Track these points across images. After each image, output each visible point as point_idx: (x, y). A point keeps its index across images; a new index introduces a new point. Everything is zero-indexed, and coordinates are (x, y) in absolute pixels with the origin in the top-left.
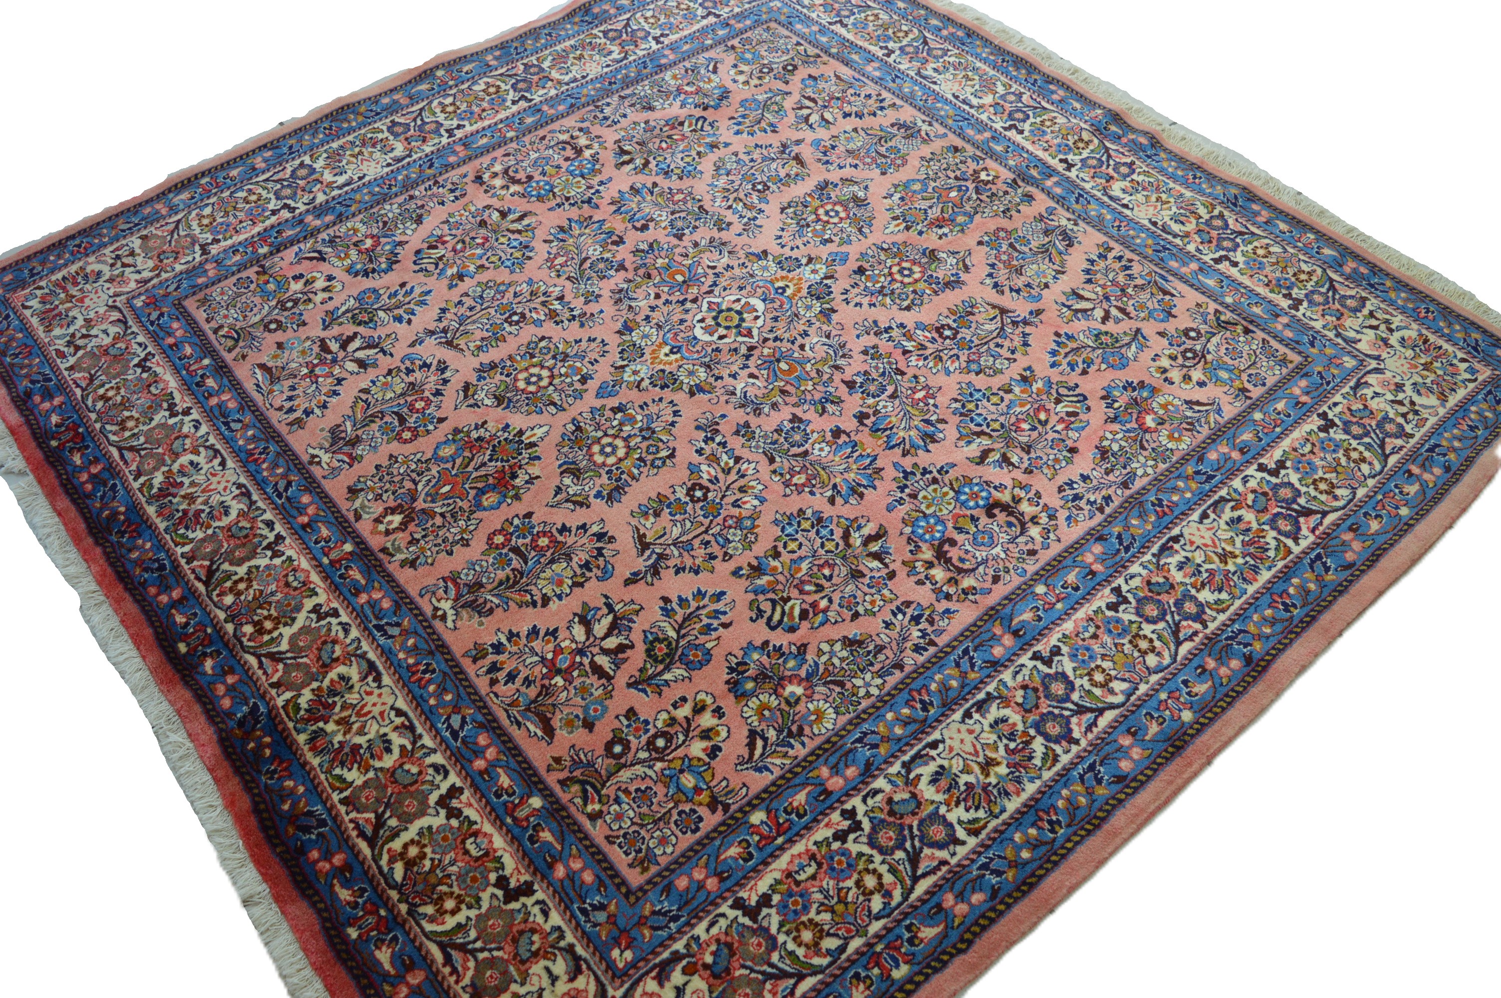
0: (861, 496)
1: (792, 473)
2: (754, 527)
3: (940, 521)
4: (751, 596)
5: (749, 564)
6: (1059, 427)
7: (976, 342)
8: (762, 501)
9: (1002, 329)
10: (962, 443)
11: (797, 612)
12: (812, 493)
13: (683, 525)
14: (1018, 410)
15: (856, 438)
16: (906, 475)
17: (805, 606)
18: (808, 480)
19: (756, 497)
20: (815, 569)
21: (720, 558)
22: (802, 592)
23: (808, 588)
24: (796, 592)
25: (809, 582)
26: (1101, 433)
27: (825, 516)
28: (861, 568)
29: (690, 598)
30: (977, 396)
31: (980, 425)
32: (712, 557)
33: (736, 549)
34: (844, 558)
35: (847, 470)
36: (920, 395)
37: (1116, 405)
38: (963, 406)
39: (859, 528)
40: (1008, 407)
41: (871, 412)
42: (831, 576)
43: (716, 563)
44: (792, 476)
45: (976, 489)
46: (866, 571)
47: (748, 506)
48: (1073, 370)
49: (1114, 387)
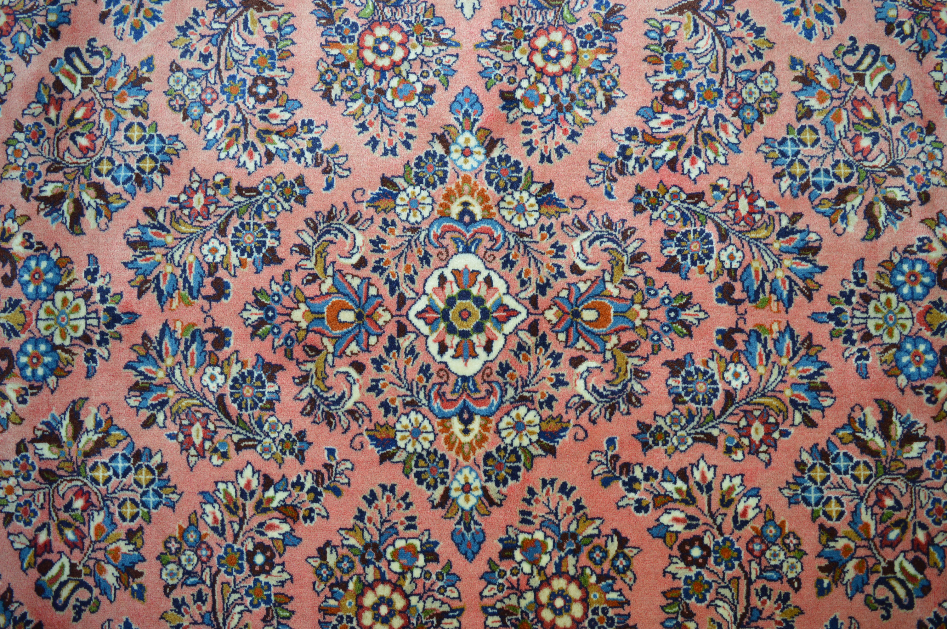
0: (826, 387)
1: (745, 432)
2: (781, 527)
3: (916, 339)
4: (859, 598)
5: (822, 569)
6: (893, 113)
7: (717, 77)
8: (755, 492)
9: (718, 34)
10: (840, 226)
11: (911, 569)
12: (784, 434)
13: (723, 598)
14: (839, 128)
15: (748, 327)
16: (836, 317)
17: (911, 556)
18: (765, 423)
19: (747, 496)
20: (877, 509)
21: (791, 591)
22: (893, 545)
23: (893, 535)
24: (888, 550)
25: (888, 529)
26: (931, 83)
27: (823, 445)
28: (911, 464)
30: (789, 149)
31: (830, 186)
32: (784, 598)
33: (792, 567)
34: (887, 471)
35: (783, 371)
36: (743, 206)
37: (907, 29)
38: (793, 177)
39: (863, 424)
40: (829, 133)
41: (725, 278)
42: (897, 502)
43: (794, 599)
44: (749, 436)
45: (905, 267)
46: (917, 464)
47: (751, 514)
48: (830, 22)
49: (882, 7)
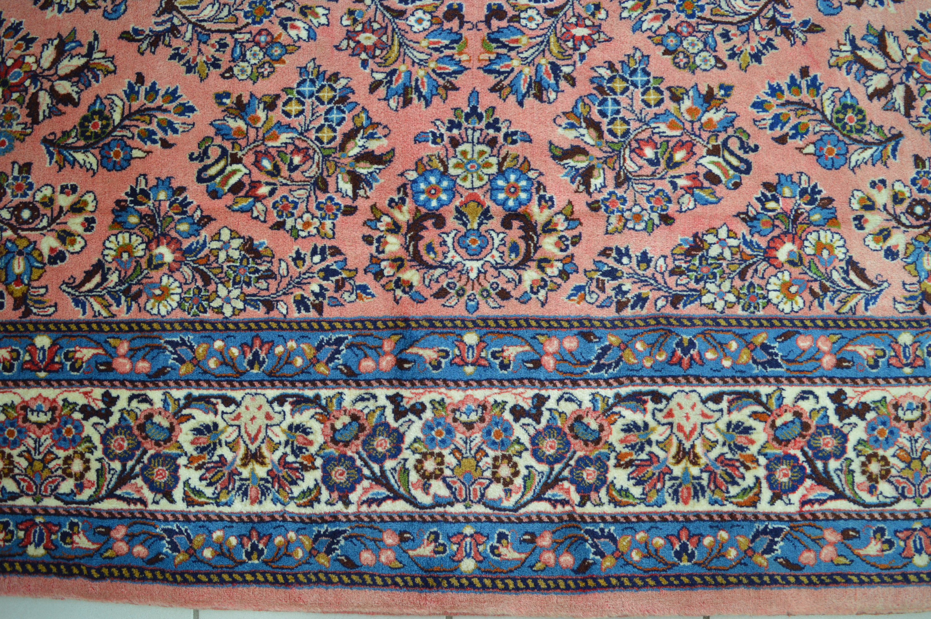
0: (407, 102)
1: (367, 27)
2: (279, 60)
3: (452, 191)
4: (211, 132)
5: (239, 97)
6: (681, 182)
7: (707, 14)
8: (312, 37)
9: (751, 19)
10: (564, 121)
11: (233, 180)
12: (364, 64)
13: (220, 10)
14: (663, 127)
15: (464, 32)
16: (474, 113)
17: (247, 181)
18: (375, 46)
19: (309, 30)
20: (291, 148)
21: (222, 70)
22: (257, 163)
23: (266, 164)
24: (252, 158)
25: (272, 158)
26: (716, 224)
27: (353, 98)
28: (331, 181)
29: (162, 93)
30: (639, 78)
31: (603, 114)
32: (216, 64)
33: (243, 71)
34: (326, 158)
35: (422, 63)
36: (580, 32)
37: (771, 205)
38: (611, 79)
39: (371, 137)
40: (656, 117)
41: (511, 13)
42: (297, 167)
43: (214, 73)
44: (364, 31)
45: (523, 183)
46: (332, 188)
47: (293, 33)
48: (772, 127)
49: (793, 183)
